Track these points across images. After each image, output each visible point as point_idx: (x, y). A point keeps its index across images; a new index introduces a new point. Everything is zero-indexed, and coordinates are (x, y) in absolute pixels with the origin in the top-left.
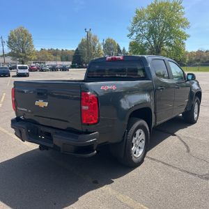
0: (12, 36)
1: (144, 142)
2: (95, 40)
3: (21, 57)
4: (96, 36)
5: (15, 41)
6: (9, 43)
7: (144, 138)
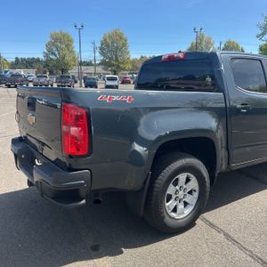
0: (105, 40)
1: (196, 195)
2: (209, 43)
3: (114, 65)
4: (210, 39)
5: (108, 46)
6: (101, 49)
7: (197, 189)
